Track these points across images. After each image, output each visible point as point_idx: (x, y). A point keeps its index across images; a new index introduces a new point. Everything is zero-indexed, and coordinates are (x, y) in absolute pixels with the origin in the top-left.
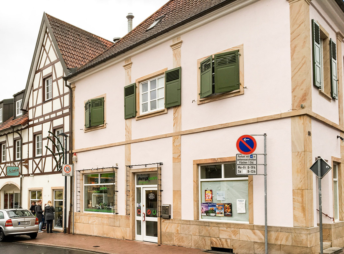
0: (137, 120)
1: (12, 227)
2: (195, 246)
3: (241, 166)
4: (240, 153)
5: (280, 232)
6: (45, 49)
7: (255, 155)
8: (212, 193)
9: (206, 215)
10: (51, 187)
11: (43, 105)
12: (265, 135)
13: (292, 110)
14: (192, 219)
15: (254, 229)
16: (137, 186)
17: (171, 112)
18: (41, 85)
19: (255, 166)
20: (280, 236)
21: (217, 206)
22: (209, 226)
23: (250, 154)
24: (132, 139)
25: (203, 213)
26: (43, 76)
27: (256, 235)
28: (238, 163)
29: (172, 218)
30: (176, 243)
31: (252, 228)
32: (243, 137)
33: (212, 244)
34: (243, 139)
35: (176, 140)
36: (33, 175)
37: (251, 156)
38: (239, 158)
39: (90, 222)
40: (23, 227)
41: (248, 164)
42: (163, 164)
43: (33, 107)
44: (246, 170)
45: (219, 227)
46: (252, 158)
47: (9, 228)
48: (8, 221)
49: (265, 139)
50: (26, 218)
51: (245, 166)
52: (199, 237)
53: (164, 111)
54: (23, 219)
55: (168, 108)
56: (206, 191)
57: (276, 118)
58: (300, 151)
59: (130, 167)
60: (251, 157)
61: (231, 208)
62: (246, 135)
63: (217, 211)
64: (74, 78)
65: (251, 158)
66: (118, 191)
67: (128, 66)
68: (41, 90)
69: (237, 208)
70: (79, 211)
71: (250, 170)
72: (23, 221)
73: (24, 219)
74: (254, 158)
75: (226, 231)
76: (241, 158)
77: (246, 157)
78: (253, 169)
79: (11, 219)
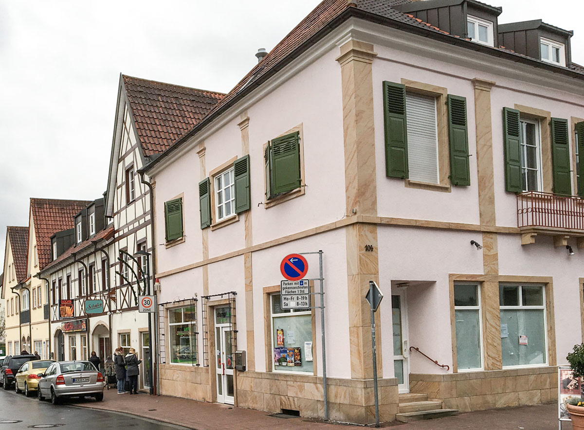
0: (213, 231)
1: (65, 385)
2: (267, 408)
3: (287, 297)
4: (286, 280)
5: (339, 386)
6: (126, 127)
7: (306, 281)
8: (283, 333)
9: (278, 364)
10: (139, 329)
11: (127, 209)
12: (320, 252)
13: (347, 216)
14: (264, 371)
15: (316, 383)
16: (216, 325)
17: (243, 218)
18: (124, 180)
19: (307, 296)
20: (339, 392)
21: (288, 351)
22: (278, 380)
23: (300, 280)
24: (209, 258)
25: (276, 362)
26: (126, 166)
27: (318, 391)
28: (284, 292)
29: (247, 370)
30: (251, 405)
31: (315, 381)
32: (288, 258)
33: (282, 406)
34: (289, 260)
35: (247, 259)
36: (121, 311)
37: (300, 282)
38: (285, 286)
39: (174, 378)
40: (80, 386)
41: (297, 293)
42: (236, 294)
43: (118, 213)
44: (294, 302)
45: (287, 381)
46: (303, 285)
47: (62, 387)
48: (58, 378)
49: (321, 258)
50: (83, 374)
51: (293, 296)
52: (270, 395)
53: (234, 218)
54: (79, 374)
55: (239, 214)
56: (278, 330)
57: (332, 228)
58: (354, 274)
59: (208, 299)
60: (302, 283)
61: (300, 355)
62: (293, 254)
63: (288, 359)
64: (151, 171)
65: (300, 285)
66: (198, 333)
67: (202, 152)
68: (124, 187)
69: (305, 354)
70: (164, 363)
71: (300, 301)
72: (80, 377)
73: (81, 375)
74: (304, 285)
75: (293, 386)
76: (288, 286)
77: (294, 283)
78: (305, 301)
79: (62, 375)
